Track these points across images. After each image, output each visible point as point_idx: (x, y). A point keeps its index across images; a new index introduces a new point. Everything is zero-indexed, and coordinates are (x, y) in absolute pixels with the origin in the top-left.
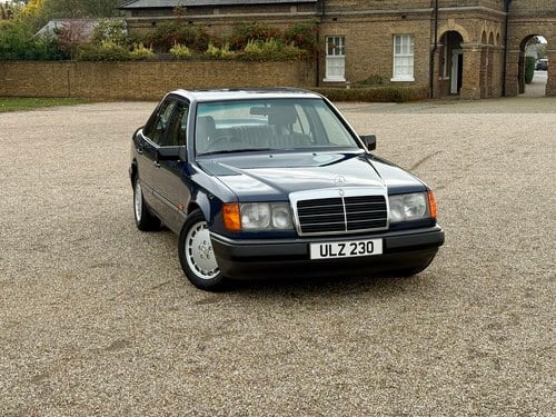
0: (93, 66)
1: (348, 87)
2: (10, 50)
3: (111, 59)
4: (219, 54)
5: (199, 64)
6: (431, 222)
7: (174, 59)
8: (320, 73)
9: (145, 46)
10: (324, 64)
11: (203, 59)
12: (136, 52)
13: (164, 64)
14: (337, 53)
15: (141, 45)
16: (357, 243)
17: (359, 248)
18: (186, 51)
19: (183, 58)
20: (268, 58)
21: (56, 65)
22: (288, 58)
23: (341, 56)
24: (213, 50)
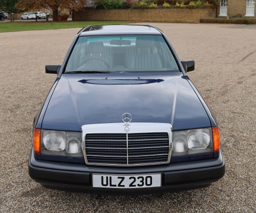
0: (137, 10)
1: (228, 18)
2: (111, 5)
3: (143, 8)
4: (180, 6)
5: (172, 10)
6: (213, 155)
7: (164, 8)
8: (217, 13)
9: (155, 4)
10: (219, 9)
11: (174, 8)
12: (151, 6)
13: (160, 9)
14: (224, 6)
15: (153, 3)
16: (136, 177)
17: (138, 182)
18: (168, 5)
19: (167, 8)
20: (197, 7)
21: (125, 10)
22: (205, 7)
23: (226, 7)
24: (178, 5)
